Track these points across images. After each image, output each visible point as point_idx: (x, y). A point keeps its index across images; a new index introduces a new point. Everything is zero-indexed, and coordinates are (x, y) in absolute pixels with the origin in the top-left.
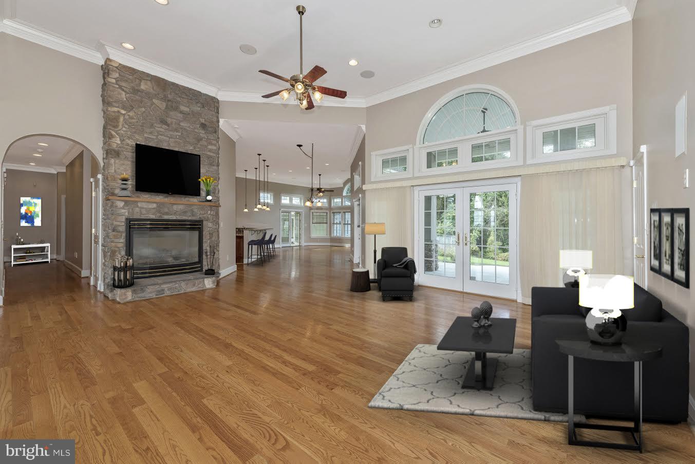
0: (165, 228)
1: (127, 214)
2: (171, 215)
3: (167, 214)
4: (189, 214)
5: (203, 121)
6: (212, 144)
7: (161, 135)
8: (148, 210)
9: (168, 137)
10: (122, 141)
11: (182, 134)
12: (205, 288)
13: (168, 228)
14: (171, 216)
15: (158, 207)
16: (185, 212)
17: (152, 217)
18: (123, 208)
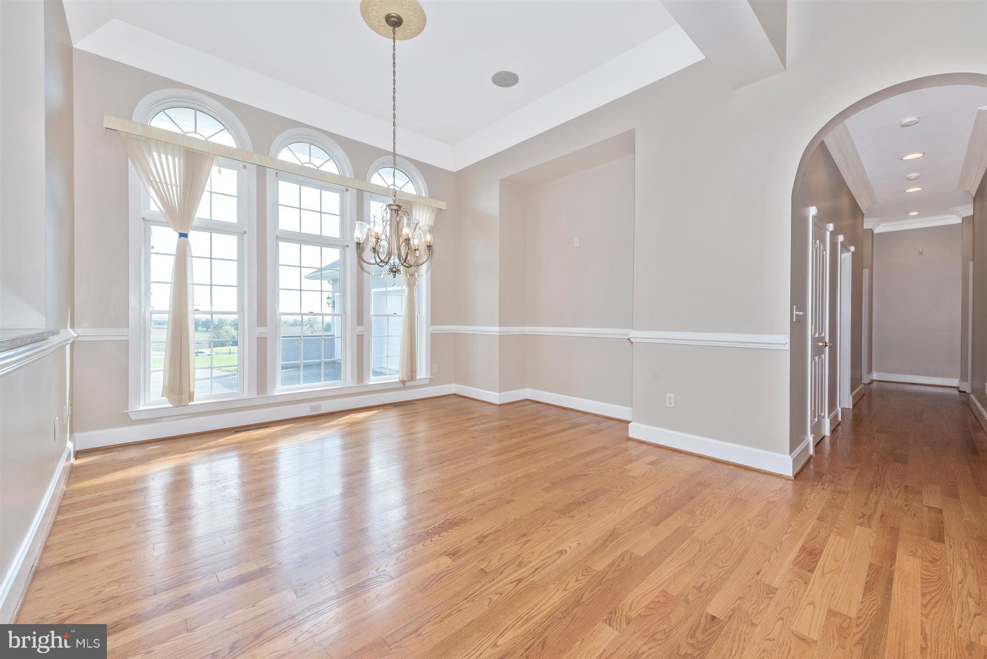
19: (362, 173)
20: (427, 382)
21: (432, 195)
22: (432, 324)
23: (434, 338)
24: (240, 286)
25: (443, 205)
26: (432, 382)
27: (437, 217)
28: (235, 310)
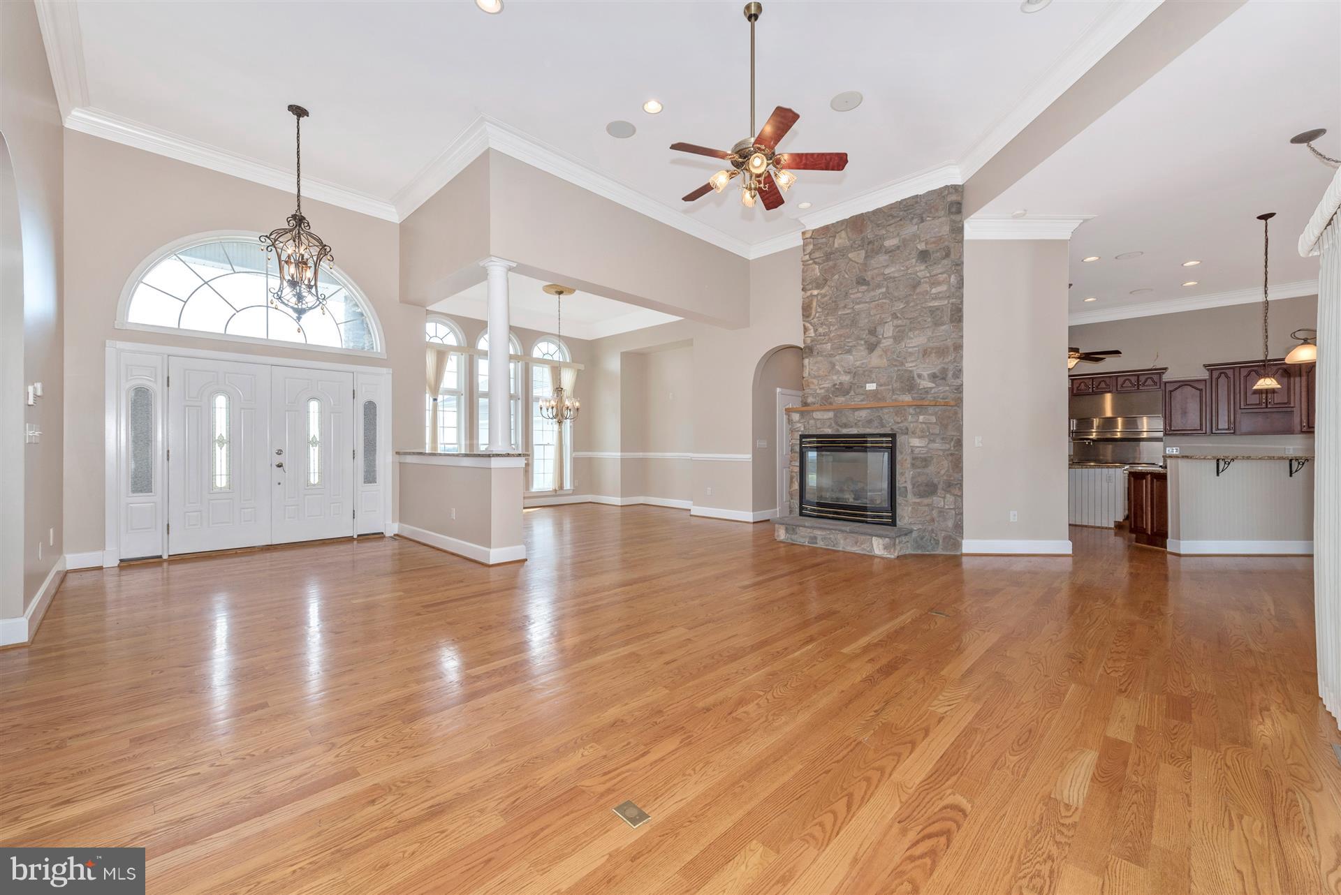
0: (847, 447)
1: (802, 429)
2: (852, 427)
3: (845, 426)
4: (876, 423)
5: (921, 247)
6: (939, 284)
7: (858, 304)
8: (823, 421)
9: (867, 302)
10: (816, 331)
11: (887, 287)
12: (873, 554)
13: (851, 447)
14: (851, 429)
15: (835, 416)
16: (870, 422)
17: (829, 431)
18: (799, 422)
19: (527, 349)
20: (571, 492)
21: (574, 360)
22: (574, 451)
23: (575, 461)
24: (458, 428)
25: (582, 367)
26: (575, 492)
27: (578, 375)
28: (455, 442)
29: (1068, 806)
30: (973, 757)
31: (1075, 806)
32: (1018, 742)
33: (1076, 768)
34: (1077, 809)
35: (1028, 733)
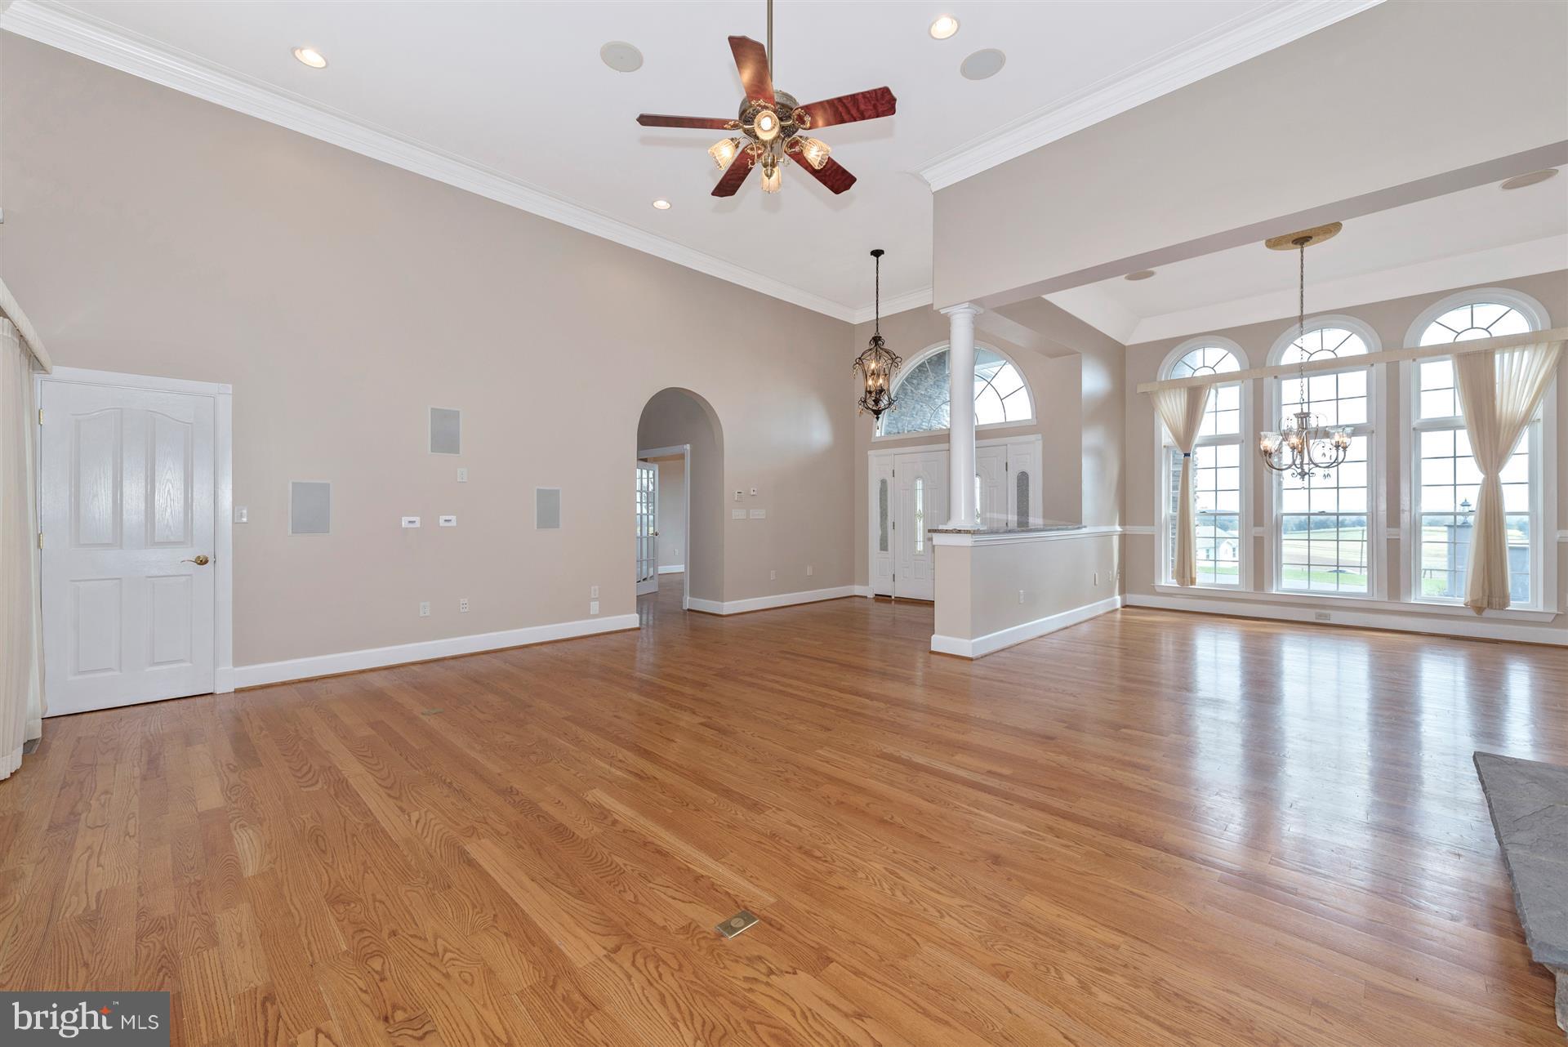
22: (1559, 527)
29: (243, 826)
30: (339, 807)
31: (238, 830)
32: (322, 837)
33: (256, 852)
34: (235, 829)
35: (324, 848)
